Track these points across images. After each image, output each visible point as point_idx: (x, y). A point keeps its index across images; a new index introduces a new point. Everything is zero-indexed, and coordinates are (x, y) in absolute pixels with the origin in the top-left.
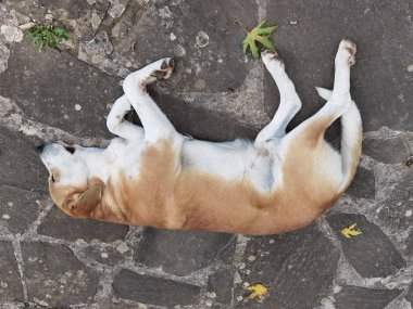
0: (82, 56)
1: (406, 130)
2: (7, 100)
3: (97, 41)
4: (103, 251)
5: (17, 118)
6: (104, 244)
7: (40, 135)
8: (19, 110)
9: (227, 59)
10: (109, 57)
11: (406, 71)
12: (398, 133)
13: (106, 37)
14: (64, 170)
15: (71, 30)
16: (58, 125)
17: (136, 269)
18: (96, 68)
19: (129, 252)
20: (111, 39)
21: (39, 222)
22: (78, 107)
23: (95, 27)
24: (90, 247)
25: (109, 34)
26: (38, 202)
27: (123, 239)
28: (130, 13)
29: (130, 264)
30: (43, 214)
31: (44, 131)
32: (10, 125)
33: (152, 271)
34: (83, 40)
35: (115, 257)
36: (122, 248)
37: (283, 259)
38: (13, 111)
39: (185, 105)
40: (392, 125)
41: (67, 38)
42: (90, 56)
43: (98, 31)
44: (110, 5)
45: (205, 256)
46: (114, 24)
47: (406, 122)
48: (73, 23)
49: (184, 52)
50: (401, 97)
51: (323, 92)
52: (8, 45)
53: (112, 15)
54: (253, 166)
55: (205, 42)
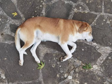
0: (81, 62)
1: (4, 43)
2: (99, 52)
3: (77, 65)
4: (81, 9)
5: (97, 47)
6: (80, 11)
7: (93, 43)
8: (97, 49)
9: (48, 61)
10: (75, 62)
11: (7, 58)
12: (6, 42)
13: (75, 66)
14: (88, 35)
15: (82, 68)
16: (88, 45)
17: (72, 3)
18: (78, 59)
19: (74, 9)
20: (74, 66)
21: (96, 18)
22: (83, 50)
23: (77, 69)
24: (84, 10)
26: (96, 25)
27: (75, 13)
28: (69, 71)
29: (74, 5)
30: (95, 21)
31: (92, 44)
32: (99, 45)
33: (68, 2)
34: (80, 66)
35: (77, 7)
36: (75, 10)
37: (32, 5)
38: (98, 49)
39: (58, 50)
40: (8, 45)
41: (83, 66)
42: (79, 62)
43: (77, 67)
44: (73, 73)
45: (54, 7)
46: (73, 69)
47: (5, 45)
48: (82, 69)
49: (58, 63)
50: (7, 52)
51: (26, 53)
52: (97, 64)
53: (73, 71)
54: (42, 36)
55: (53, 65)
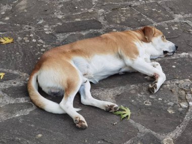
0: (188, 80)
1: (14, 118)
3: (187, 86)
4: (116, 31)
10: (178, 84)
11: (41, 134)
12: (17, 115)
16: (176, 59)
18: (179, 79)
20: (182, 89)
22: (174, 67)
25: (184, 90)
28: (184, 98)
29: (100, 31)
31: (179, 56)
40: (24, 117)
42: (185, 81)
43: (190, 88)
46: (186, 93)
47: (18, 120)
49: (151, 97)
50: (33, 126)
53: (189, 95)
